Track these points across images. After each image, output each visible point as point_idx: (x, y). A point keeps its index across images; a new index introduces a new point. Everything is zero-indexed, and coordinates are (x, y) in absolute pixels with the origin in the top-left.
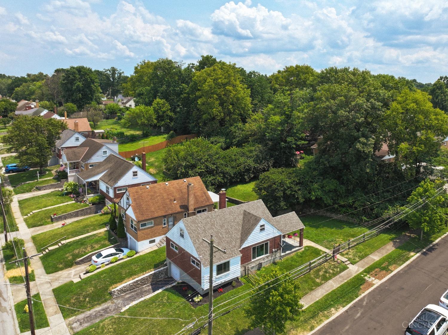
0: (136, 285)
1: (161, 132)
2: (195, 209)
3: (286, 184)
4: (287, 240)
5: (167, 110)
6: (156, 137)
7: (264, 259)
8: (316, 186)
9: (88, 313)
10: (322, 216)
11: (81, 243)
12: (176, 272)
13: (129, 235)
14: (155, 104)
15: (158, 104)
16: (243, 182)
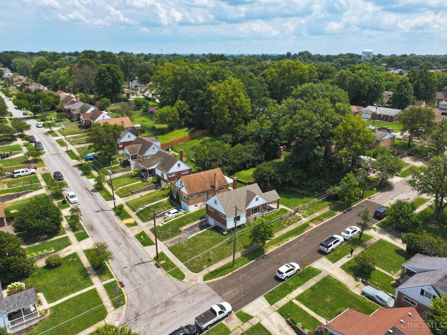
0: (191, 228)
1: (182, 126)
2: (218, 188)
3: (272, 173)
4: (270, 205)
5: (187, 110)
6: (179, 130)
7: (257, 215)
8: (290, 173)
9: (172, 240)
10: (293, 191)
11: (156, 206)
12: (212, 222)
13: (182, 202)
14: (178, 105)
15: (180, 105)
16: (245, 168)
